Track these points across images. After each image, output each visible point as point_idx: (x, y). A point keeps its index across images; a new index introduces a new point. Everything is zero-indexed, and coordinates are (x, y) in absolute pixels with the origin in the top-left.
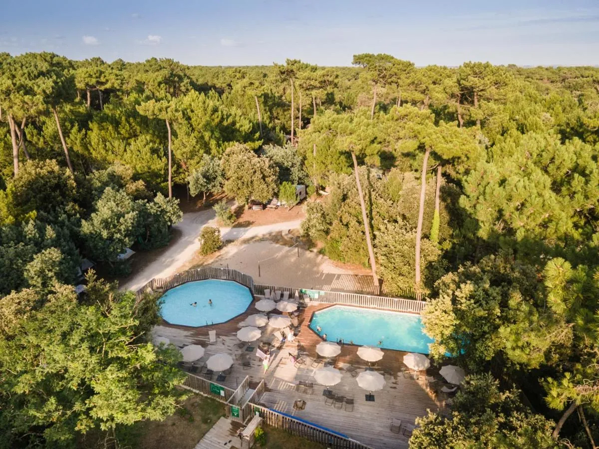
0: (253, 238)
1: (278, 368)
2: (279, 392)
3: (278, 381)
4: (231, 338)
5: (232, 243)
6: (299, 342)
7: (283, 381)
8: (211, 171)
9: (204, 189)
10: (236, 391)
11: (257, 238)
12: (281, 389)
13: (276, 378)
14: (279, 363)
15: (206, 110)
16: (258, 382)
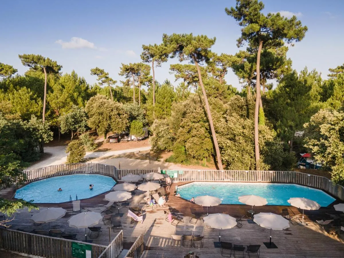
0: (111, 156)
1: (154, 228)
2: (161, 249)
3: (157, 239)
4: (96, 208)
5: (94, 159)
6: (169, 206)
7: (163, 238)
8: (78, 115)
9: (72, 127)
10: (107, 247)
11: (115, 157)
12: (163, 246)
13: (154, 236)
14: (154, 223)
15: (76, 81)
16: (133, 242)
